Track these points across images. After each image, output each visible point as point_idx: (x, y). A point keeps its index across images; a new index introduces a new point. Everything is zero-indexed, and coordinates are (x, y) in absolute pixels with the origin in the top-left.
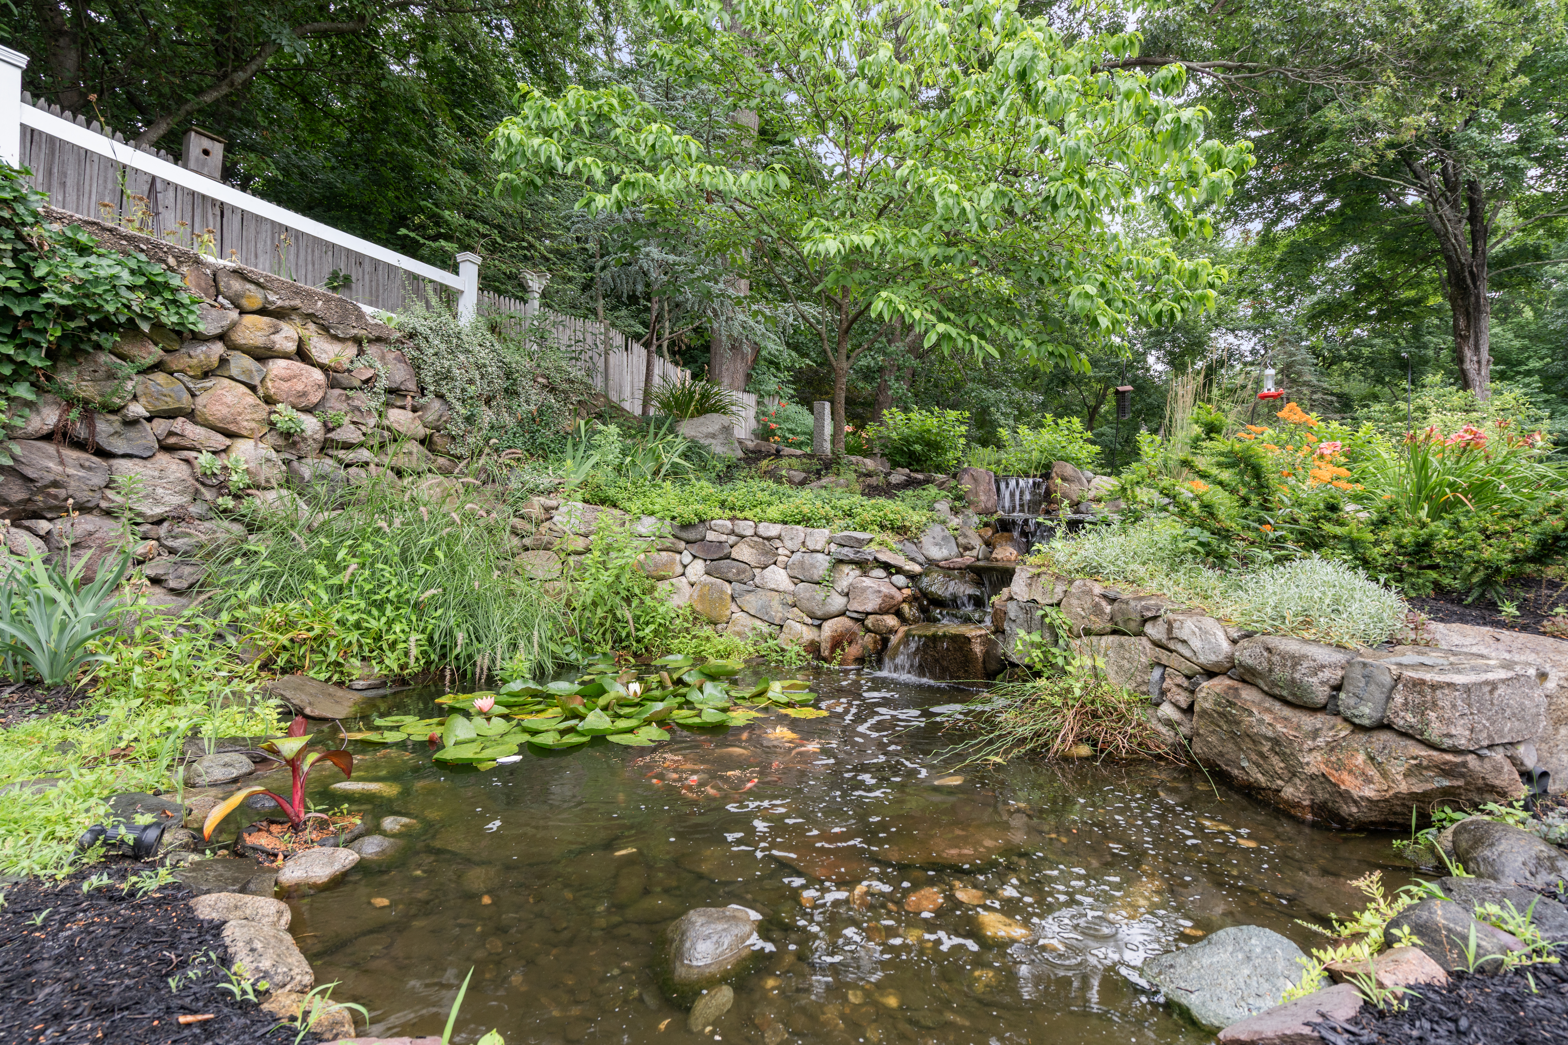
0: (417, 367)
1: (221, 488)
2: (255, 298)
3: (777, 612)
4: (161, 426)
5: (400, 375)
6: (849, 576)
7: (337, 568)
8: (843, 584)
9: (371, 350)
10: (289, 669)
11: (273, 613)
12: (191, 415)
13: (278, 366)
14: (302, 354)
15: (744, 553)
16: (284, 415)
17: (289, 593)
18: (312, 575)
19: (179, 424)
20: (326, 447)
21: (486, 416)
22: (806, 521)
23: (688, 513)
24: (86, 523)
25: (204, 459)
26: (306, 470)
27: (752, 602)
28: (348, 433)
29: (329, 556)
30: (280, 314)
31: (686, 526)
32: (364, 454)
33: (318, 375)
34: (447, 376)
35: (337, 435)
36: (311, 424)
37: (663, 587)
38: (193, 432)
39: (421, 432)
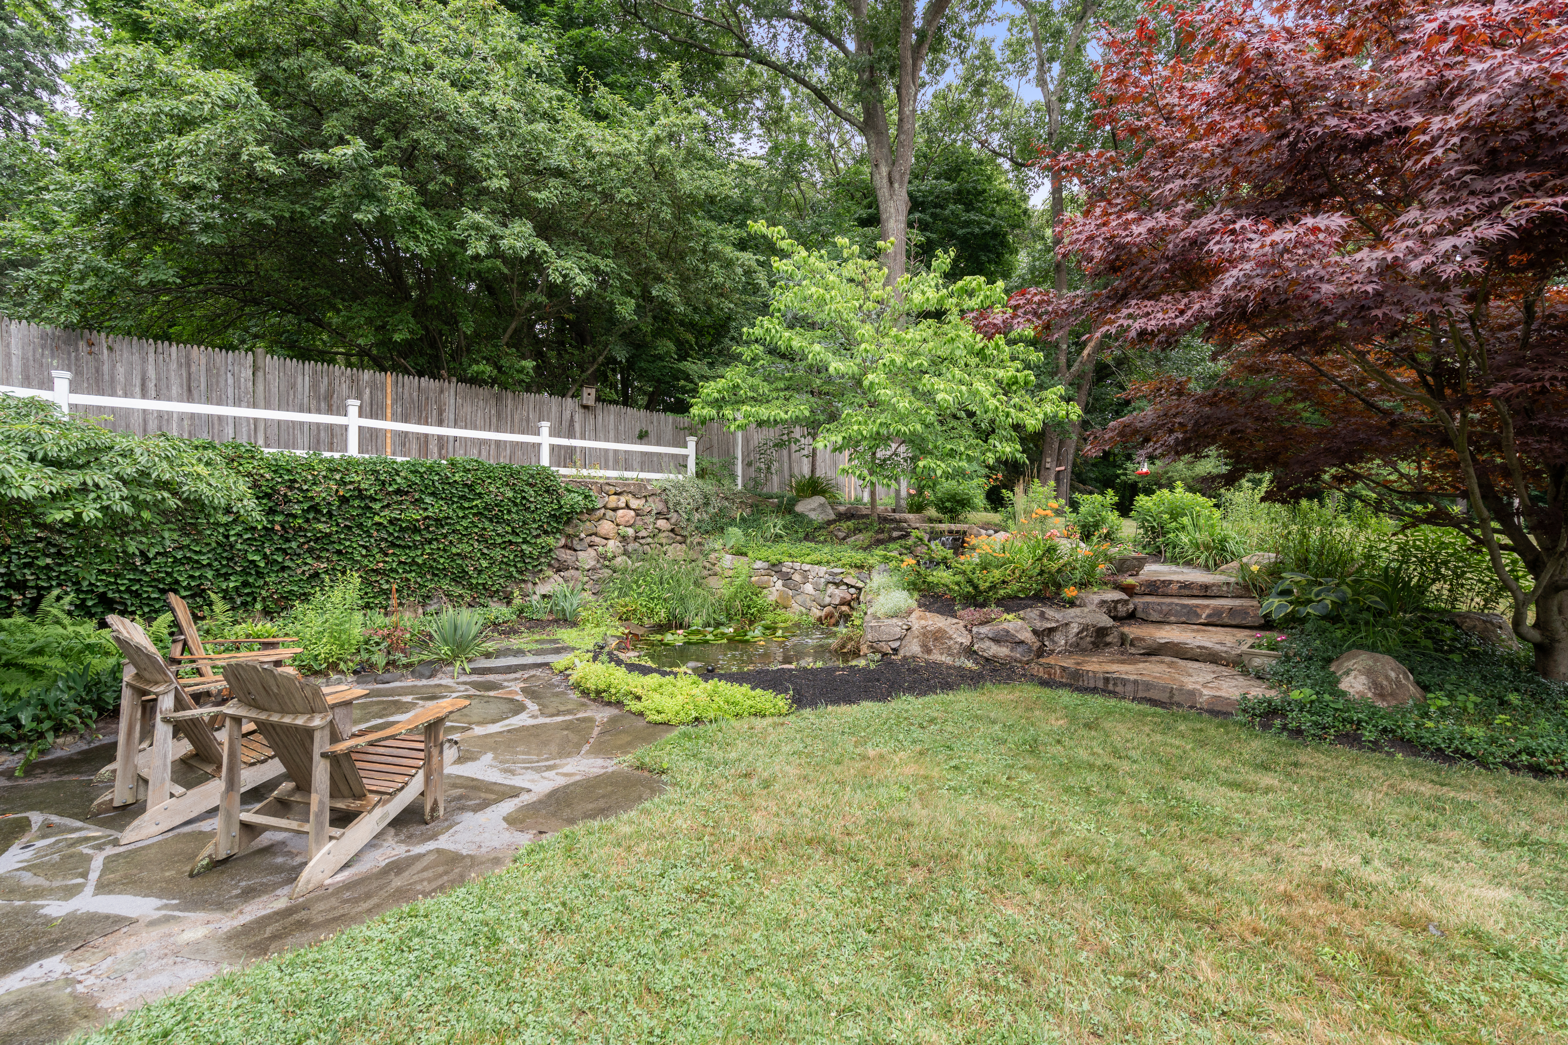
0: (666, 502)
1: (605, 558)
2: (612, 490)
3: (809, 603)
4: (589, 539)
5: (661, 507)
6: (831, 589)
7: (639, 587)
8: (829, 592)
9: (650, 499)
10: (627, 619)
11: (621, 601)
12: (596, 534)
13: (620, 513)
14: (628, 507)
15: (797, 577)
16: (623, 530)
17: (626, 595)
18: (631, 588)
19: (593, 538)
20: (636, 538)
21: (697, 516)
22: (819, 563)
23: (773, 559)
24: (572, 572)
25: (600, 549)
26: (630, 548)
27: (799, 598)
28: (643, 533)
29: (636, 582)
30: (619, 494)
31: (774, 565)
32: (649, 540)
33: (632, 513)
34: (679, 503)
35: (640, 534)
36: (630, 532)
37: (765, 592)
38: (597, 540)
39: (669, 527)
